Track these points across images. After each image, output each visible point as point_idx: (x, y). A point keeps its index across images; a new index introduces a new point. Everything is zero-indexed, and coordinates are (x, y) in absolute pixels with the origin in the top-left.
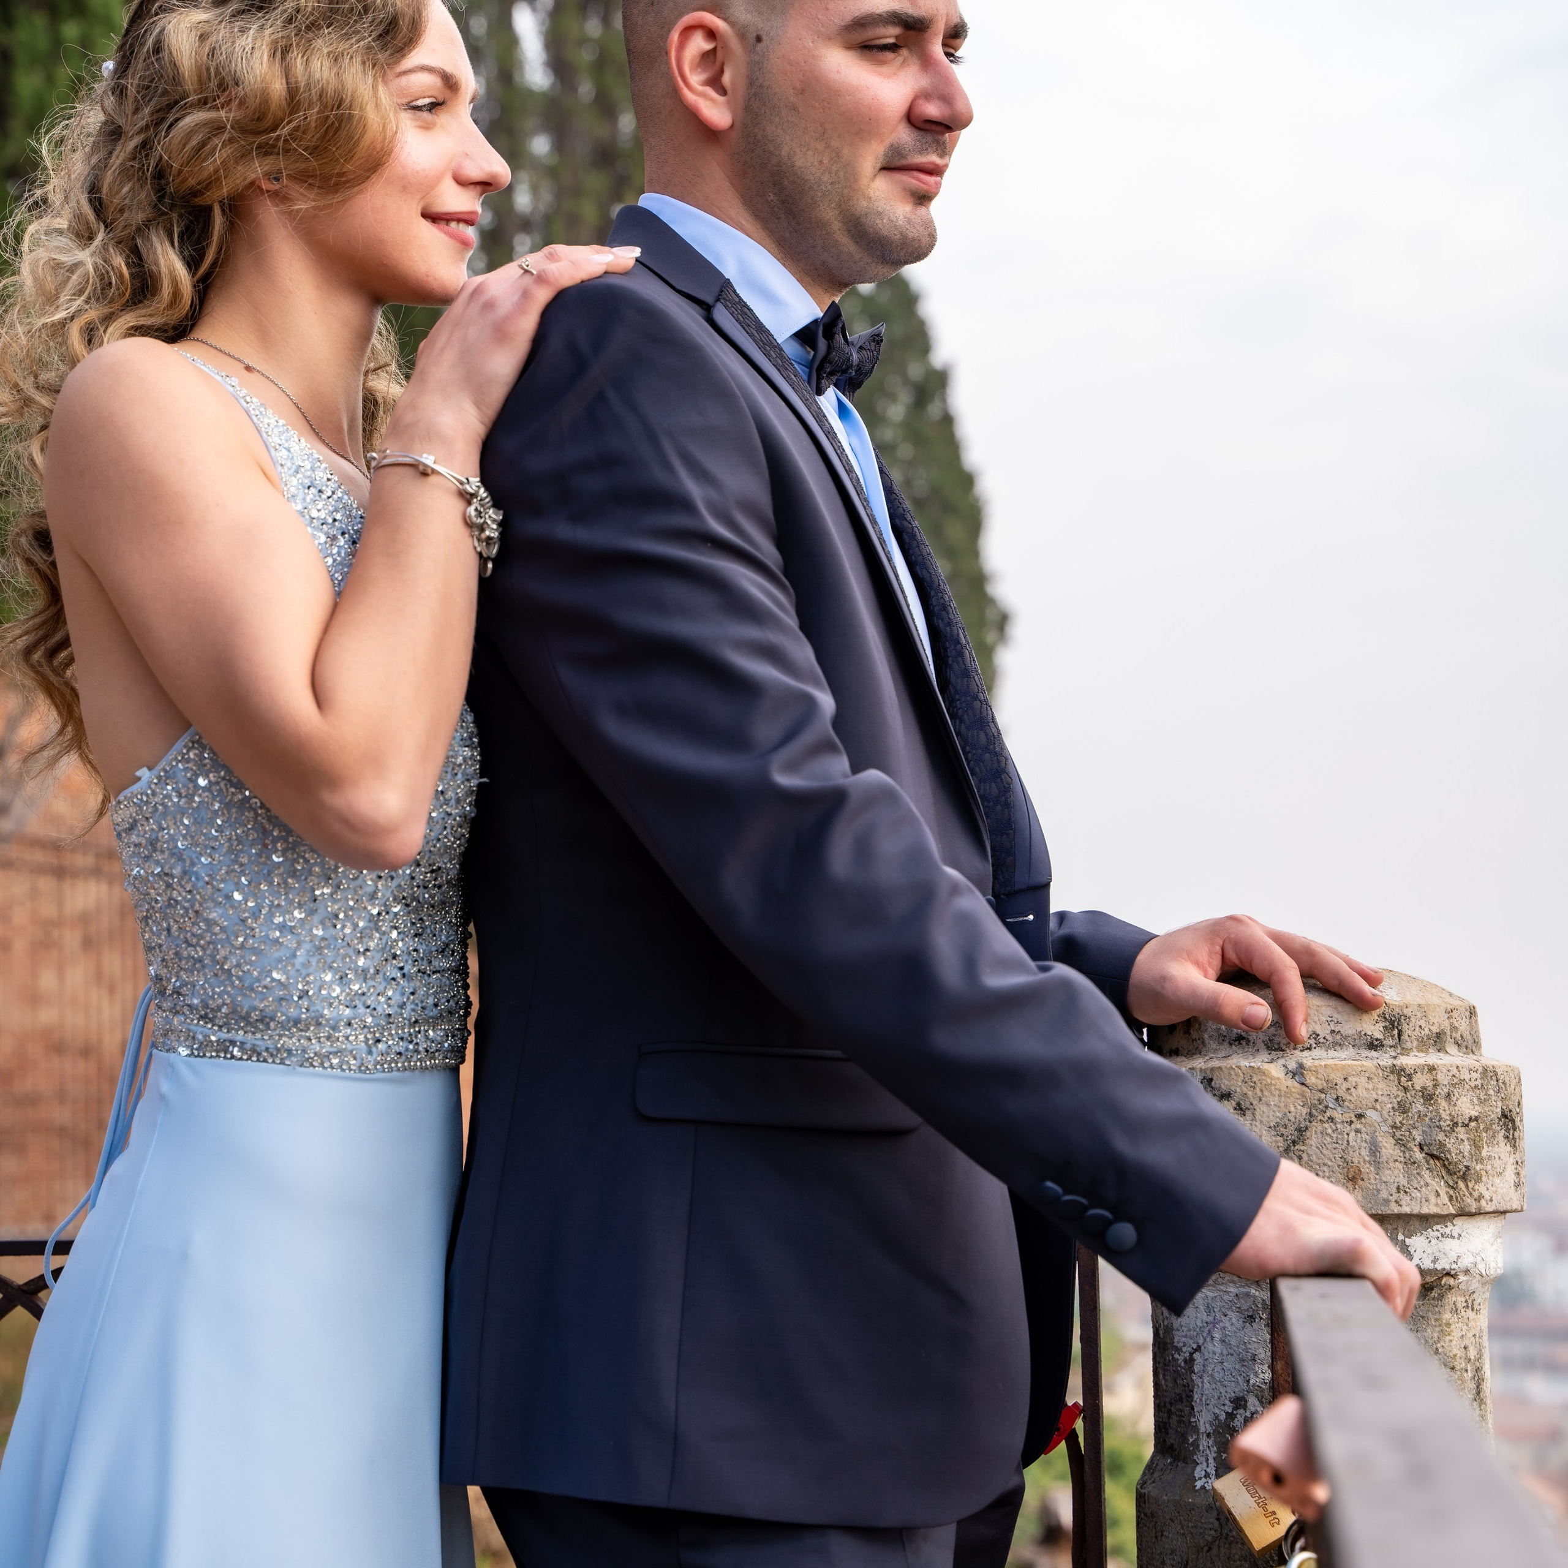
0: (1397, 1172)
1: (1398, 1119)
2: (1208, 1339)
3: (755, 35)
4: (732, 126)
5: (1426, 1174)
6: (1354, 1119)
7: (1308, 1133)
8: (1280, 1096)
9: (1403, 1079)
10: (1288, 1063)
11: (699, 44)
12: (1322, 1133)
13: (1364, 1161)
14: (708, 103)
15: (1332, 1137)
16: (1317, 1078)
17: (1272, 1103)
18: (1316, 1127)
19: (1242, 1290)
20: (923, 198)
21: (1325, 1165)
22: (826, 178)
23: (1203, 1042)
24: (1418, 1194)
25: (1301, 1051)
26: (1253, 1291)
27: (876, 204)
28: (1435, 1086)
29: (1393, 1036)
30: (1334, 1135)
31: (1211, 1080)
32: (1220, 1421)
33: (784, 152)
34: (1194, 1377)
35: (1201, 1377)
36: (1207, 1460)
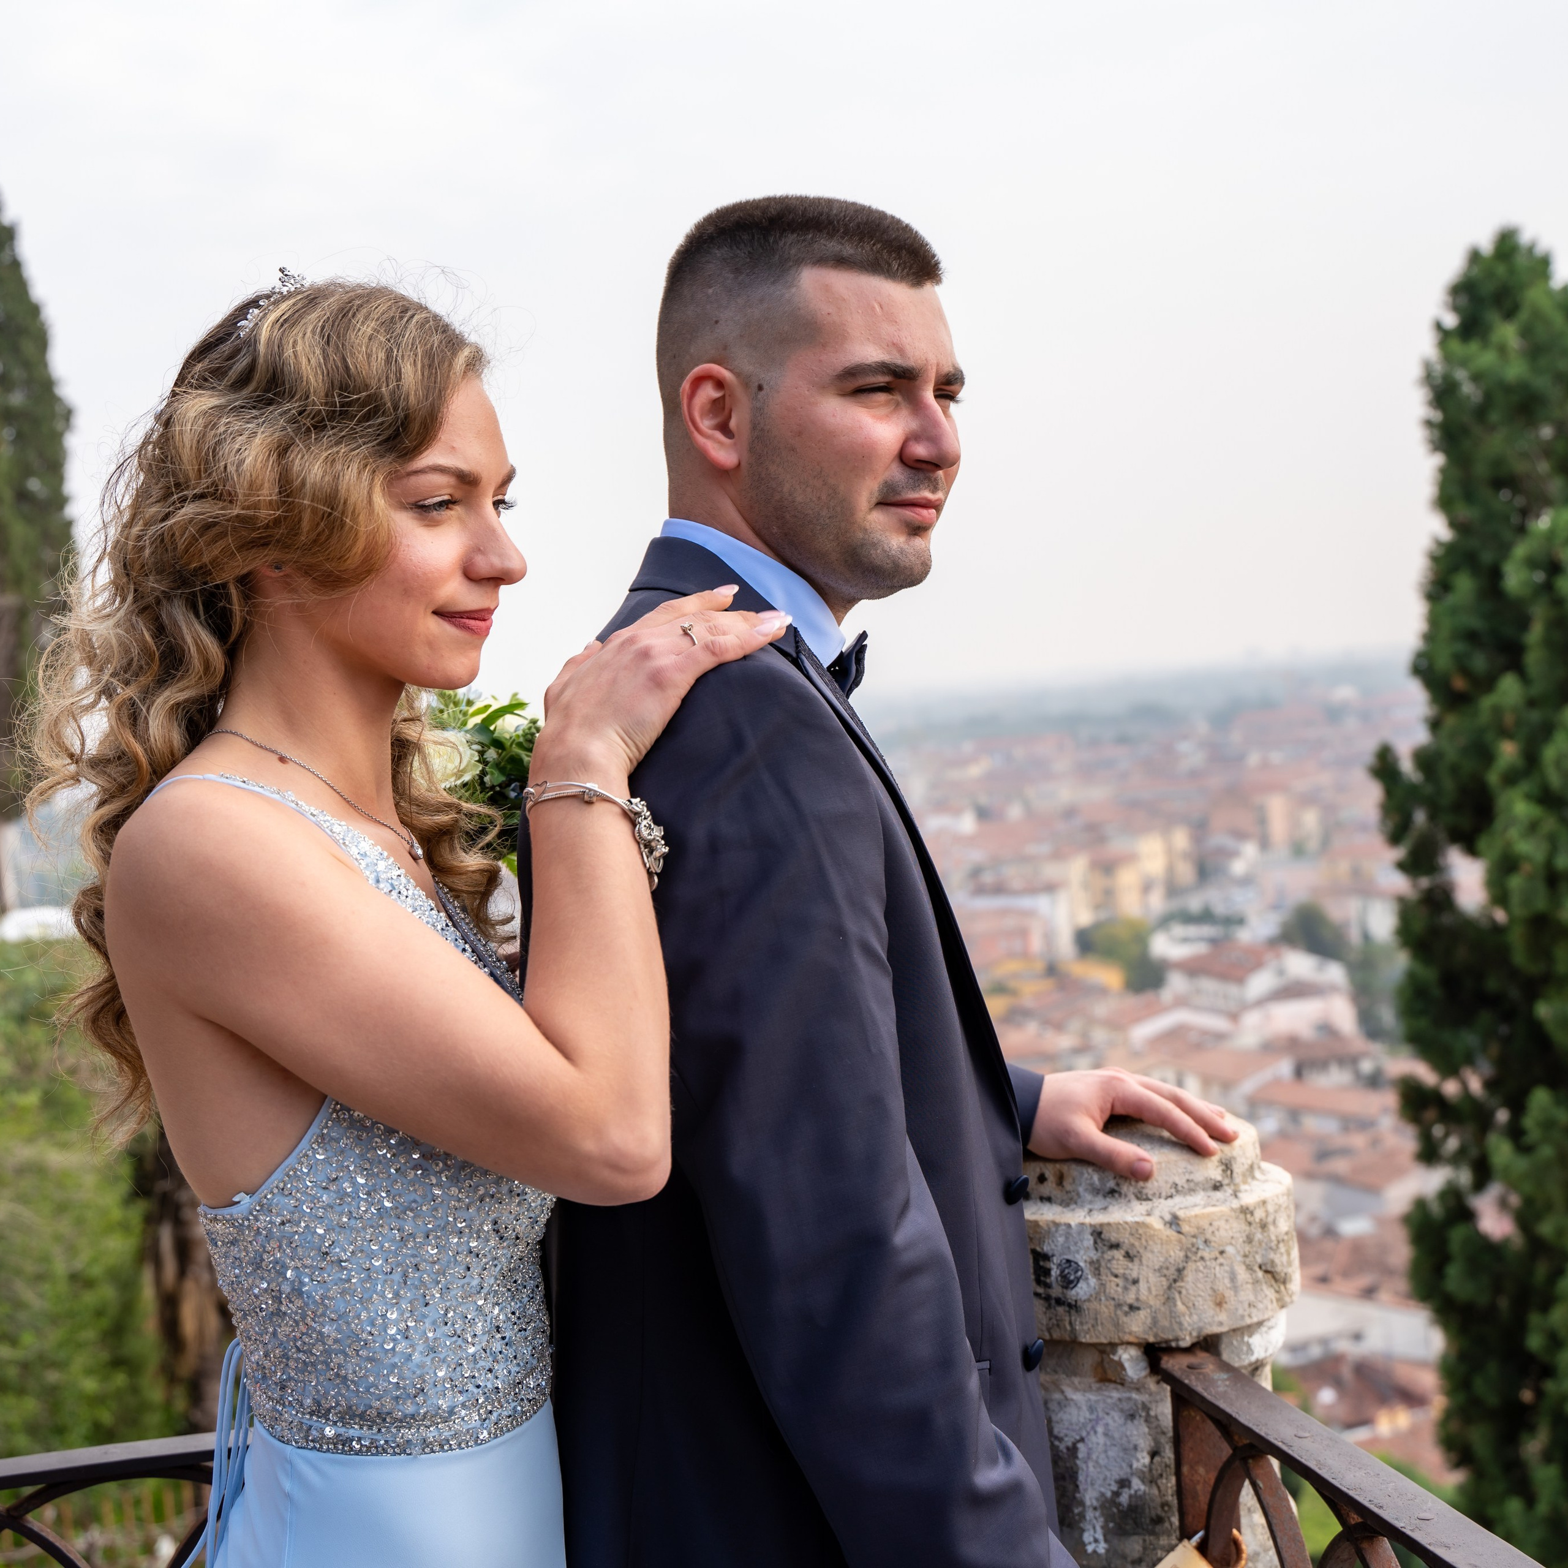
0: (1248, 1292)
1: (1247, 1249)
2: (1092, 1433)
3: (757, 384)
4: (739, 464)
5: (1264, 1287)
6: (1217, 1255)
7: (1185, 1272)
8: (1162, 1244)
9: (1249, 1217)
10: (1160, 1213)
11: (708, 392)
12: (1196, 1271)
13: (1227, 1288)
14: (716, 445)
15: (1203, 1273)
16: (1190, 1226)
17: (1156, 1250)
18: (1191, 1266)
19: (1124, 1395)
20: (918, 530)
21: (1200, 1296)
22: (824, 513)
23: (1078, 1194)
24: (1261, 1305)
25: (1165, 1199)
26: (1132, 1394)
27: (872, 535)
28: (1267, 1216)
29: (1227, 1176)
30: (1205, 1271)
31: (1100, 1234)
32: (1106, 1498)
33: (786, 488)
34: (1078, 1462)
35: (1086, 1462)
36: (1094, 1528)
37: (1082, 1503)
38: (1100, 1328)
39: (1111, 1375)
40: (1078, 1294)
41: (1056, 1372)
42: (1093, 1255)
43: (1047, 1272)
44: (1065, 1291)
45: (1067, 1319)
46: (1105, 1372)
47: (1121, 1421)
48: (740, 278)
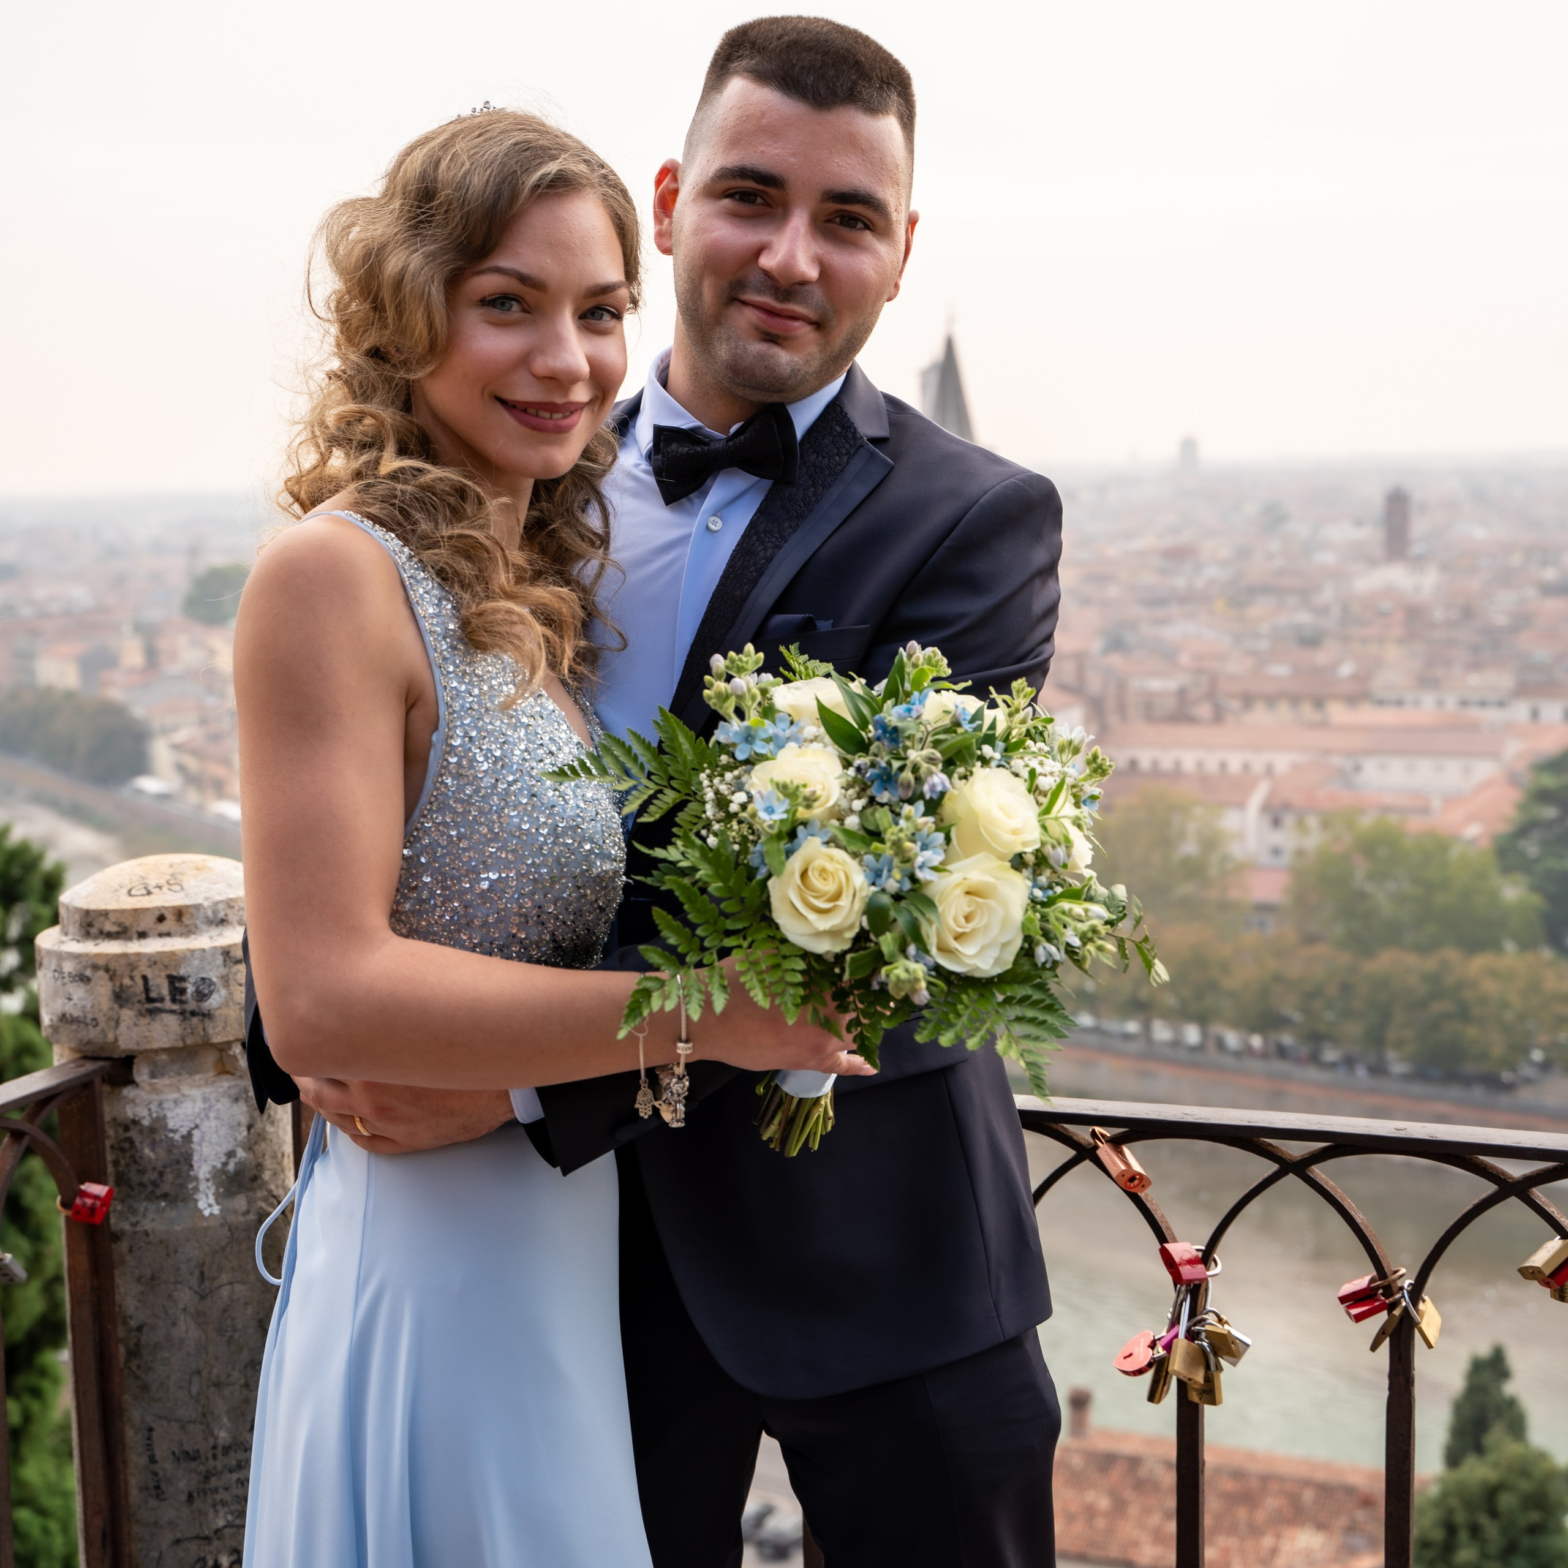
2: (205, 1120)
32: (216, 1169)
34: (193, 1146)
35: (200, 1145)
36: (207, 1196)
37: (196, 1179)
38: (228, 1029)
39: (228, 1068)
40: (211, 1004)
41: (179, 1074)
42: (223, 971)
43: (183, 991)
44: (200, 1004)
45: (201, 1026)
46: (224, 1065)
47: (229, 1105)
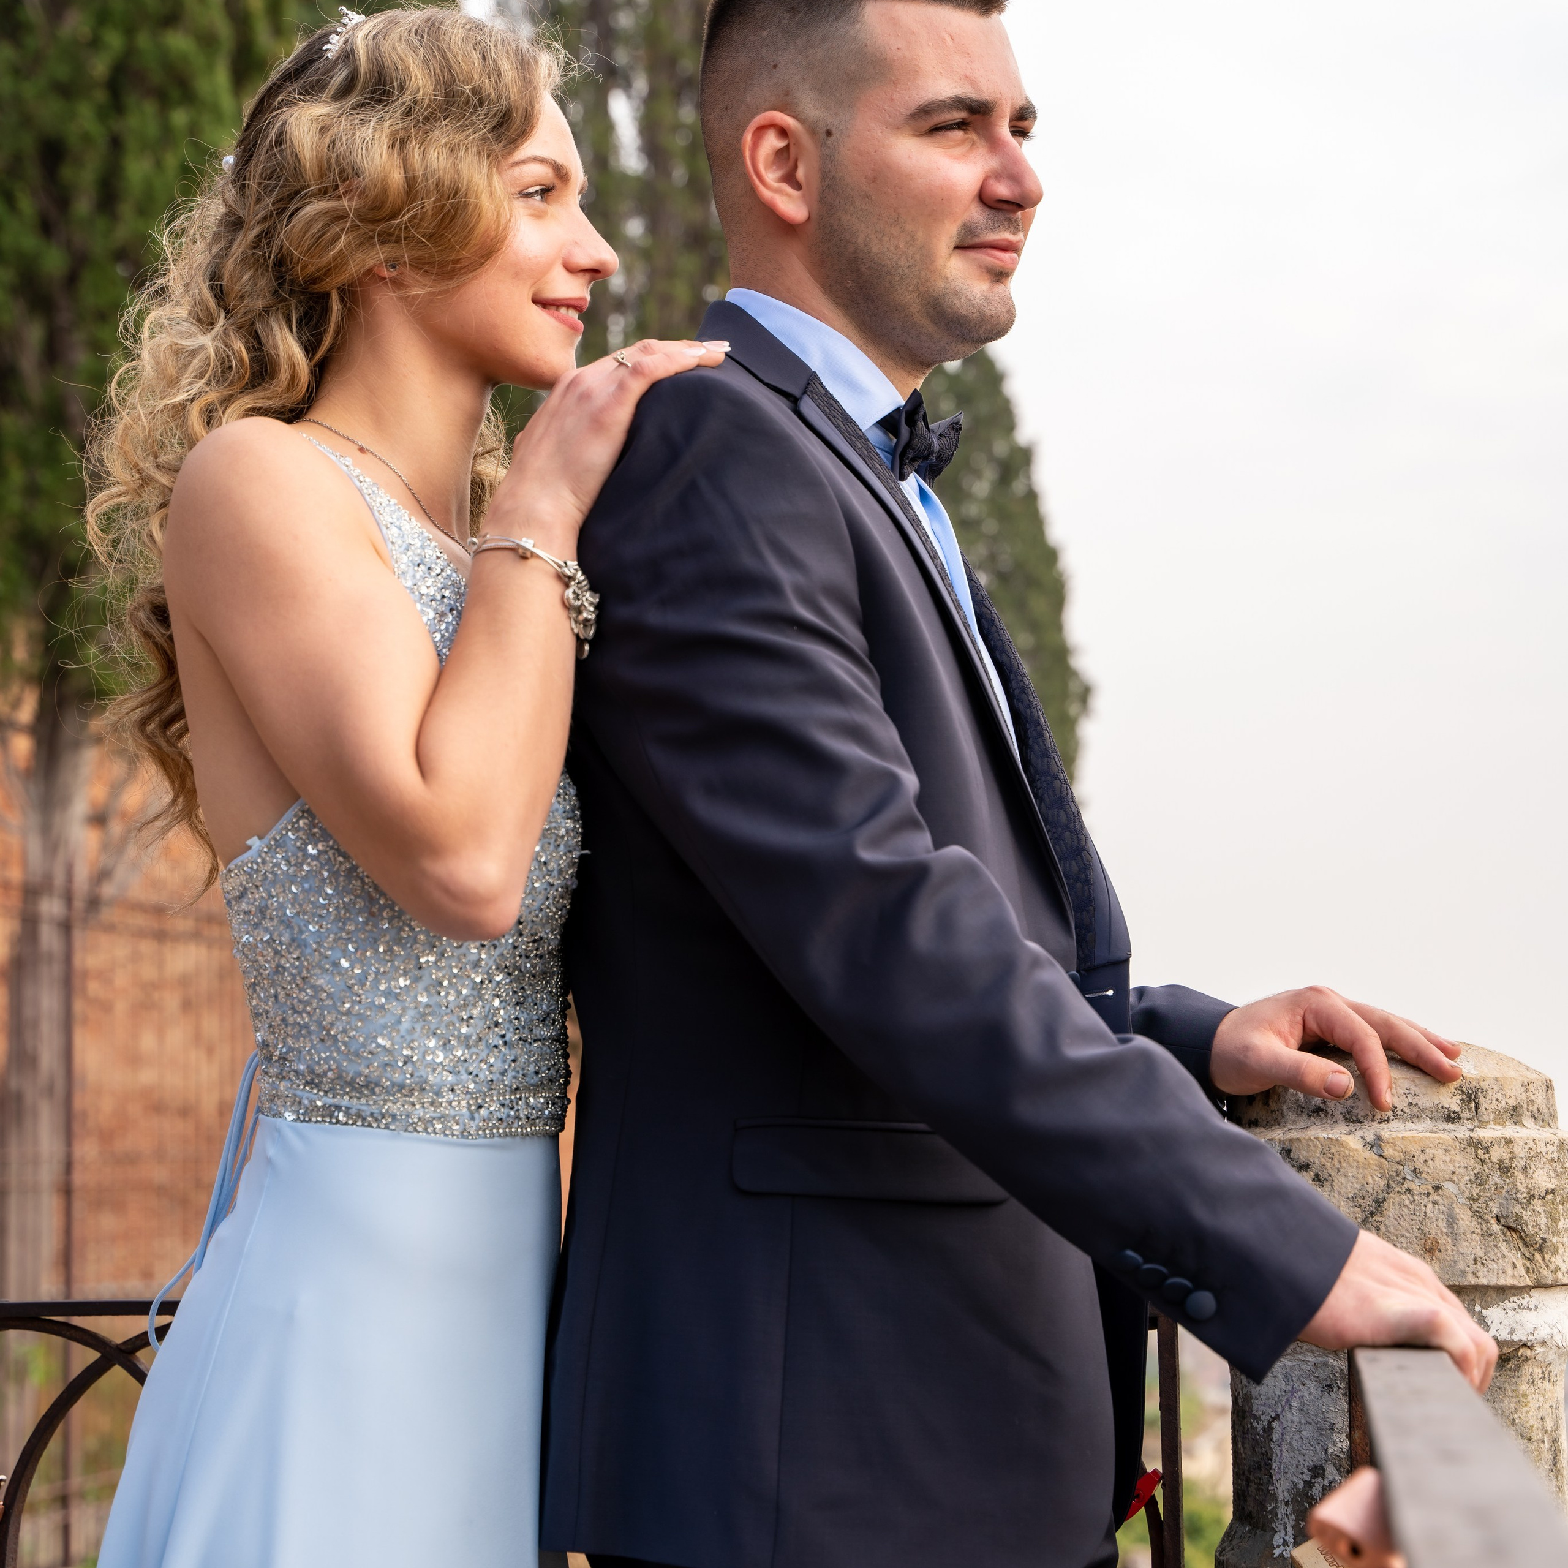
0: (1473, 1243)
1: (1475, 1191)
2: (1287, 1408)
5: (1503, 1246)
6: (1431, 1191)
7: (1386, 1205)
8: (1358, 1167)
9: (1480, 1152)
10: (1365, 1135)
12: (1399, 1204)
13: (1442, 1233)
15: (1409, 1209)
16: (1395, 1150)
17: (1350, 1174)
18: (1394, 1198)
19: (1320, 1359)
21: (1402, 1236)
23: (1282, 1114)
24: (1495, 1266)
25: (1379, 1123)
26: (1331, 1361)
28: (1512, 1159)
29: (1470, 1109)
30: (1412, 1207)
31: (1290, 1151)
34: (1272, 1445)
35: (1279, 1445)
36: (1285, 1528)
37: (1274, 1498)
47: (1317, 1393)
48: (798, 17)
